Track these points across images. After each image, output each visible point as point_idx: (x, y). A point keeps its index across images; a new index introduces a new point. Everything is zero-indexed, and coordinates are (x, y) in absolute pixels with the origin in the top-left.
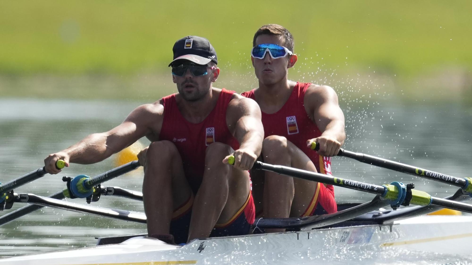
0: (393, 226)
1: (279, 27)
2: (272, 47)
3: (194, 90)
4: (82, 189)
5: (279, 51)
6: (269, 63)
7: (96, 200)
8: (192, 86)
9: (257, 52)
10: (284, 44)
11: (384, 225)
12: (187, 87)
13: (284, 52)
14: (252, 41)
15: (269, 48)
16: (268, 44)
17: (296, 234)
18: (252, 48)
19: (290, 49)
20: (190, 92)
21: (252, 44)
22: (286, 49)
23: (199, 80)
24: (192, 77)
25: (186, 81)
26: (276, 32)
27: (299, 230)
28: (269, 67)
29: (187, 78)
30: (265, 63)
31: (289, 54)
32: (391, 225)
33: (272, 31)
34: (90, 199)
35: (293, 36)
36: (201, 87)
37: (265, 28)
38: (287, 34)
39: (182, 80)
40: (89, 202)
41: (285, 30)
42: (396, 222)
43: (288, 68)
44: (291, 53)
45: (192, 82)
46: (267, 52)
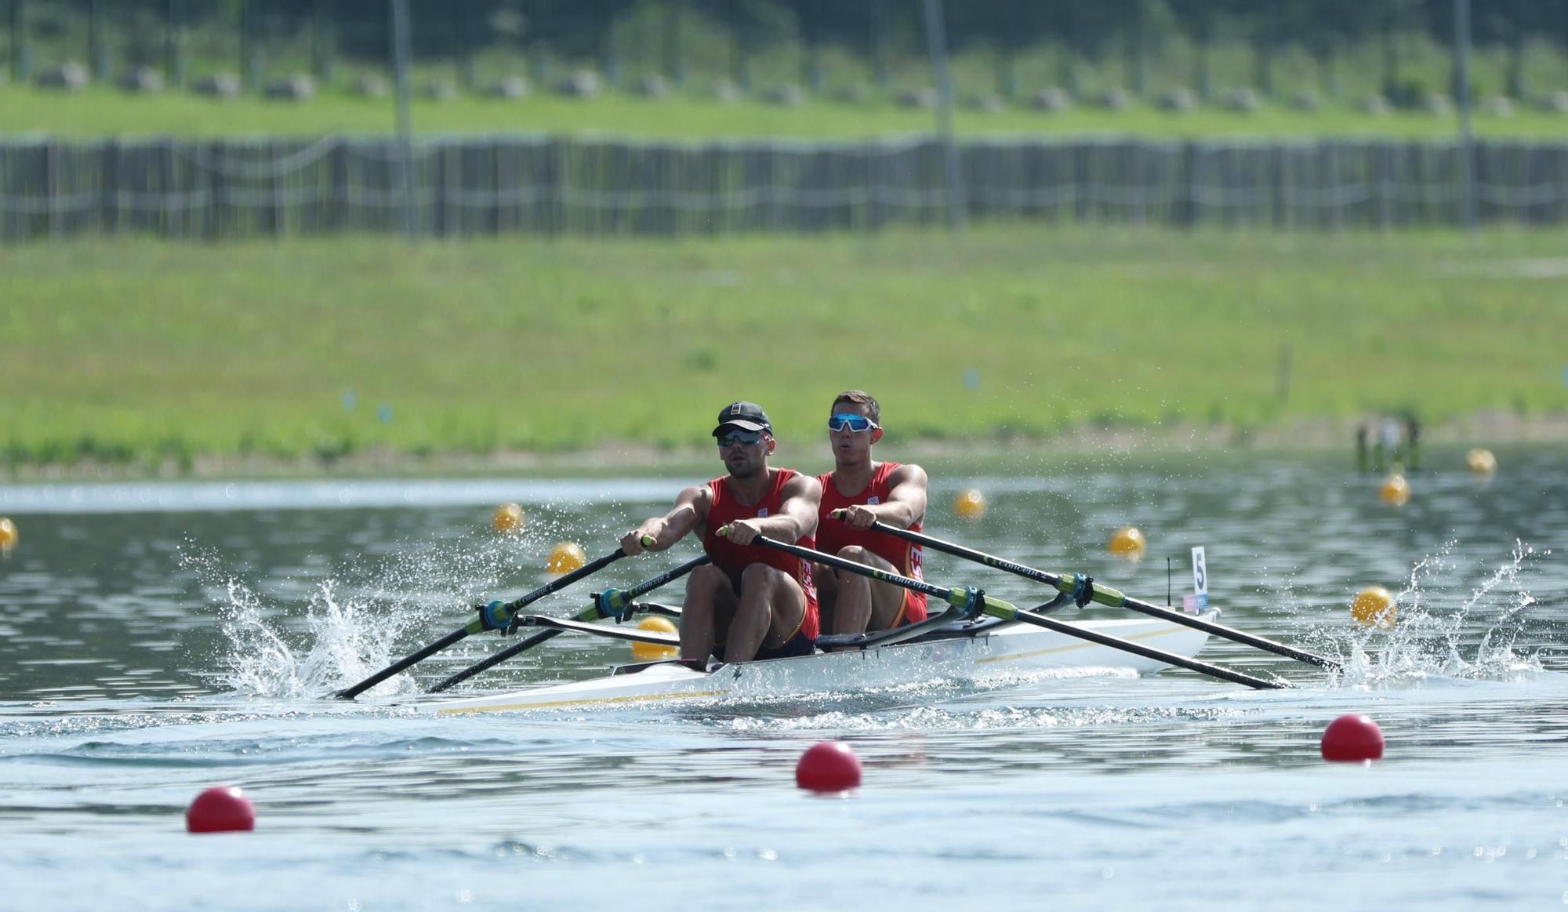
0: (989, 638)
1: (863, 394)
2: (852, 417)
3: (744, 462)
4: (619, 604)
5: (860, 422)
6: (848, 437)
7: (627, 619)
8: (742, 459)
9: (834, 423)
10: (868, 416)
11: (979, 637)
12: (735, 459)
13: (866, 424)
14: (831, 408)
15: (847, 418)
16: (848, 413)
17: (860, 654)
18: (829, 416)
19: (875, 420)
20: (739, 465)
21: (830, 414)
22: (869, 421)
23: (749, 450)
24: (741, 447)
25: (734, 452)
26: (858, 400)
27: (865, 648)
28: (847, 441)
29: (735, 449)
30: (843, 437)
31: (872, 427)
32: (986, 637)
33: (852, 398)
34: (620, 619)
35: (880, 405)
36: (752, 460)
37: (845, 394)
38: (872, 403)
39: (729, 451)
40: (618, 621)
41: (870, 398)
42: (992, 633)
43: (871, 443)
44: (875, 426)
45: (740, 452)
46: (846, 424)
